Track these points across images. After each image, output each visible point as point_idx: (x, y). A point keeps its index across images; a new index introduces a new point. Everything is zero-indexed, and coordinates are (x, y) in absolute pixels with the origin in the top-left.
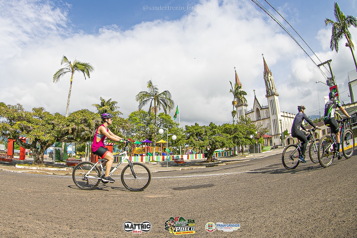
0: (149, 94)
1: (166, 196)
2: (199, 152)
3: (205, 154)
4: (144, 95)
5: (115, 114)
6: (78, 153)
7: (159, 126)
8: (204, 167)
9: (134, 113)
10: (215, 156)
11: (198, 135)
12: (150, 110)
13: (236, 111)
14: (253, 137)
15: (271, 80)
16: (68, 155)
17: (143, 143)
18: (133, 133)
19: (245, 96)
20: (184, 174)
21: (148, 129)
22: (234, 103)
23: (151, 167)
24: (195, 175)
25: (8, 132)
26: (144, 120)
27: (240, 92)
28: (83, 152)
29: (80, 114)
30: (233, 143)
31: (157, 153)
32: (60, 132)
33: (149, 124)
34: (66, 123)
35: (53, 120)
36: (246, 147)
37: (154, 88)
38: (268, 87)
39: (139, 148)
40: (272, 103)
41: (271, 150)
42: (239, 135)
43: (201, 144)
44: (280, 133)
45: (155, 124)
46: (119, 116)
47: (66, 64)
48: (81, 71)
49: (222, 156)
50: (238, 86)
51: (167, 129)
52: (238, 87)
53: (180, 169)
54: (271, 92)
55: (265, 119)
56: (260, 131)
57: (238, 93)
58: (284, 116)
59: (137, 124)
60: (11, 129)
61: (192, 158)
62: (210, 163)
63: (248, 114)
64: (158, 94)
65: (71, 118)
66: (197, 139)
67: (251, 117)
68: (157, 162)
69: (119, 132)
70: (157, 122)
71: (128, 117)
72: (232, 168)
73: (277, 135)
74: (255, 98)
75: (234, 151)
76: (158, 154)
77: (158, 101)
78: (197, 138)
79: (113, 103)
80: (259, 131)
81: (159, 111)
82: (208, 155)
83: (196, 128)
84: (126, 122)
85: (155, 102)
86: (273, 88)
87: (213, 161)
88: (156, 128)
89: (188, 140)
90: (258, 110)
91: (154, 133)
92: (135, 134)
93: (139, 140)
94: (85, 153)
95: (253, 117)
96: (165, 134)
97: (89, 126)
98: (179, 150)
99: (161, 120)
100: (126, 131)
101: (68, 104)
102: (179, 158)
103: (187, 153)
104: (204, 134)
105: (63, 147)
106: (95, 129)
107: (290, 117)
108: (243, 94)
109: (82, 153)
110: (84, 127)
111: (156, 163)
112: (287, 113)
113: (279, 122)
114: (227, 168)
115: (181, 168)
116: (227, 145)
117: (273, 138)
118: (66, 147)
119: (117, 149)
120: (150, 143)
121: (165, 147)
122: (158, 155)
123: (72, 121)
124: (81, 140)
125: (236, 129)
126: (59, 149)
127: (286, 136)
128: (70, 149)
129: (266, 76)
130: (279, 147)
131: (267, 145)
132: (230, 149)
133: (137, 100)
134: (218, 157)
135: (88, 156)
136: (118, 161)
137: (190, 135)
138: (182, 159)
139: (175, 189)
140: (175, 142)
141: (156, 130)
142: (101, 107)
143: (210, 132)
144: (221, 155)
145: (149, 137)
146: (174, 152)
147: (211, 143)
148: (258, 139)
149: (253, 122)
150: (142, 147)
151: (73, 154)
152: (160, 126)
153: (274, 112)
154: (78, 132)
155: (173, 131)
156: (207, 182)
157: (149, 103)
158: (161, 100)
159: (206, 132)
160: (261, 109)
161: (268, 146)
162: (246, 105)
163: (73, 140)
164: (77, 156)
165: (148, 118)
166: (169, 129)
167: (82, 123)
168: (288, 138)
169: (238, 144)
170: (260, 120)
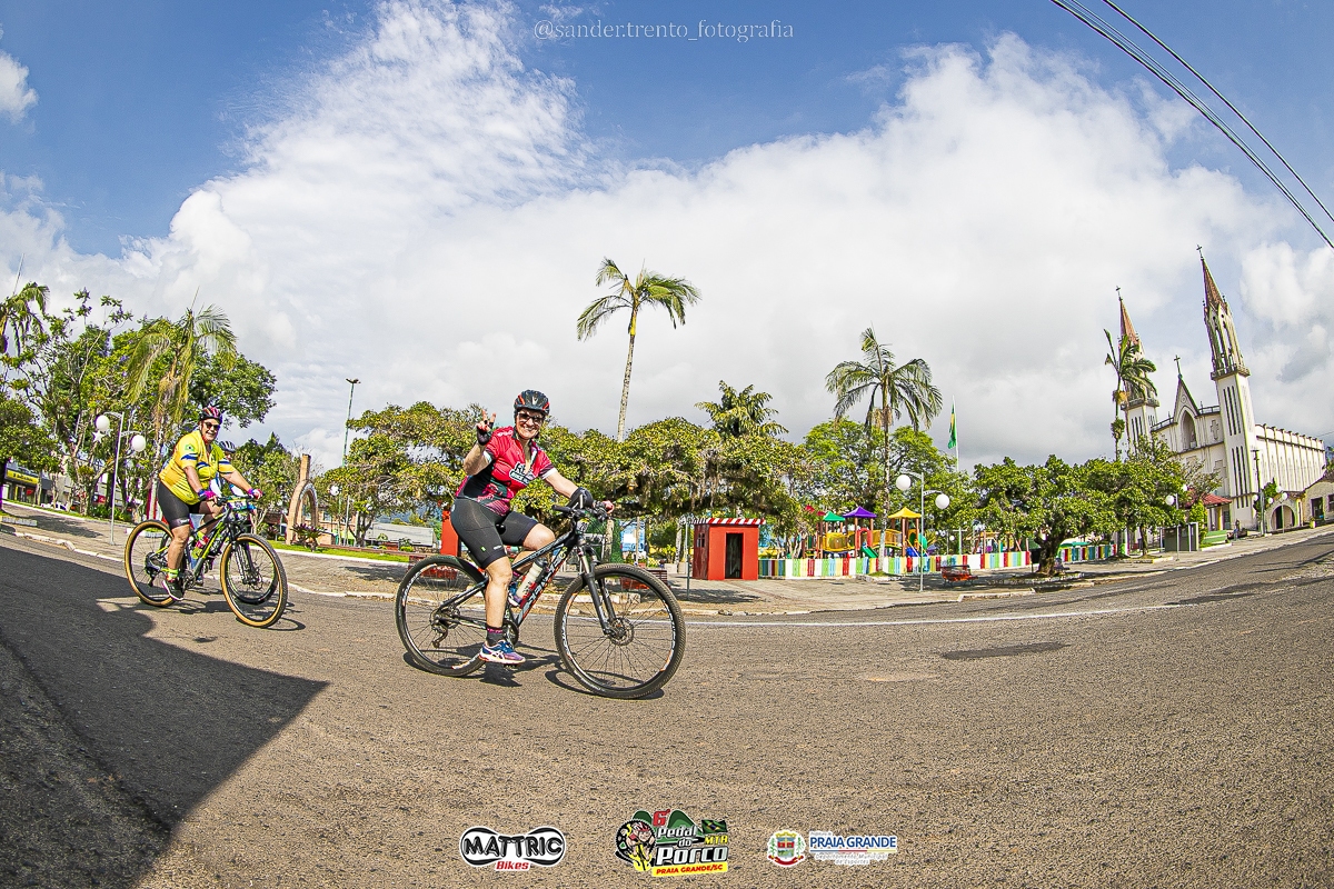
0: (867, 369)
1: (921, 677)
2: (1015, 545)
3: (1032, 551)
4: (850, 372)
5: (764, 430)
6: (652, 551)
7: (895, 468)
8: (1031, 592)
9: (821, 429)
10: (1063, 558)
11: (1014, 492)
12: (869, 417)
13: (1125, 420)
14: (1174, 503)
15: (1225, 326)
16: (625, 555)
17: (849, 520)
18: (819, 487)
19: (1149, 375)
20: (972, 612)
21: (862, 476)
22: (1119, 397)
23: (872, 590)
24: (1006, 616)
25: (443, 490)
26: (853, 448)
27: (1136, 363)
28: (669, 546)
29: (661, 432)
30: (1116, 520)
31: (891, 550)
32: (601, 488)
33: (868, 460)
34: (619, 460)
35: (580, 452)
36: (1153, 532)
37: (881, 350)
38: (1217, 348)
39: (838, 533)
40: (1231, 396)
41: (1227, 542)
42: (1133, 495)
43: (1020, 521)
44: (1255, 489)
45: (883, 461)
46: (778, 437)
47: (612, 282)
48: (660, 303)
49: (1084, 558)
50: (1129, 346)
51: (921, 476)
52: (1128, 350)
53: (960, 596)
54: (1227, 365)
55: (1209, 446)
56: (1195, 484)
57: (1128, 366)
58: (1265, 439)
59: (831, 459)
60: (452, 480)
61: (995, 563)
62: (1047, 579)
63: (1158, 430)
64: (892, 369)
65: (635, 443)
66: (1010, 506)
67: (1169, 441)
68: (890, 575)
69: (778, 483)
70: (890, 455)
71: (804, 442)
72: (1114, 594)
73: (1243, 496)
74: (1181, 382)
75: (1119, 543)
76: (893, 552)
77: (893, 392)
78: (1011, 503)
79: (759, 398)
80: (1192, 483)
81: (895, 420)
82: (1043, 556)
83: (1007, 472)
84: (799, 455)
85: (884, 393)
86: (1231, 351)
87: (1057, 575)
88: (888, 472)
89: (983, 510)
90: (1189, 418)
91: (882, 488)
92: (824, 492)
93: (837, 510)
94: (674, 550)
95: (1174, 439)
96: (915, 492)
97: (689, 466)
98: (956, 539)
99: (903, 448)
100: (798, 482)
101: (624, 404)
102: (957, 564)
103: (978, 550)
104: (1030, 490)
105: (610, 531)
106: (707, 477)
107: (1283, 443)
108: (1145, 369)
109: (665, 550)
110: (674, 472)
111: (887, 578)
112: (1273, 428)
113: (1251, 456)
114: (1100, 596)
115: (962, 596)
116: (1100, 525)
117: (1233, 506)
118: (618, 532)
119: (771, 536)
120: (869, 519)
121: (913, 531)
122: (893, 556)
123: (636, 454)
124: (664, 510)
125: (1125, 476)
126: (596, 540)
127: (1270, 500)
128: (631, 538)
129: (1212, 314)
130: (1249, 533)
131: (1215, 528)
132: (1107, 538)
133: (831, 389)
134: (1070, 561)
135: (685, 559)
136: (773, 574)
137: (990, 495)
138: (965, 567)
139: (946, 656)
140: (945, 514)
141: (888, 479)
142: (722, 411)
143: (1049, 486)
144: (1080, 558)
145: (866, 501)
146: (942, 545)
147: (1051, 518)
148: (1189, 507)
149: (1176, 454)
150: (847, 532)
151: (640, 555)
152: (899, 467)
153: (1237, 427)
154: (655, 486)
155: (937, 482)
156: (1042, 638)
157: (865, 397)
158: (903, 387)
159: (1036, 484)
160: (1199, 415)
161: (1218, 529)
162: (1154, 405)
163: (642, 509)
164: (651, 561)
165: (861, 442)
166: (926, 476)
167: (671, 458)
168: (1276, 506)
169: (1131, 522)
170: (1194, 449)
